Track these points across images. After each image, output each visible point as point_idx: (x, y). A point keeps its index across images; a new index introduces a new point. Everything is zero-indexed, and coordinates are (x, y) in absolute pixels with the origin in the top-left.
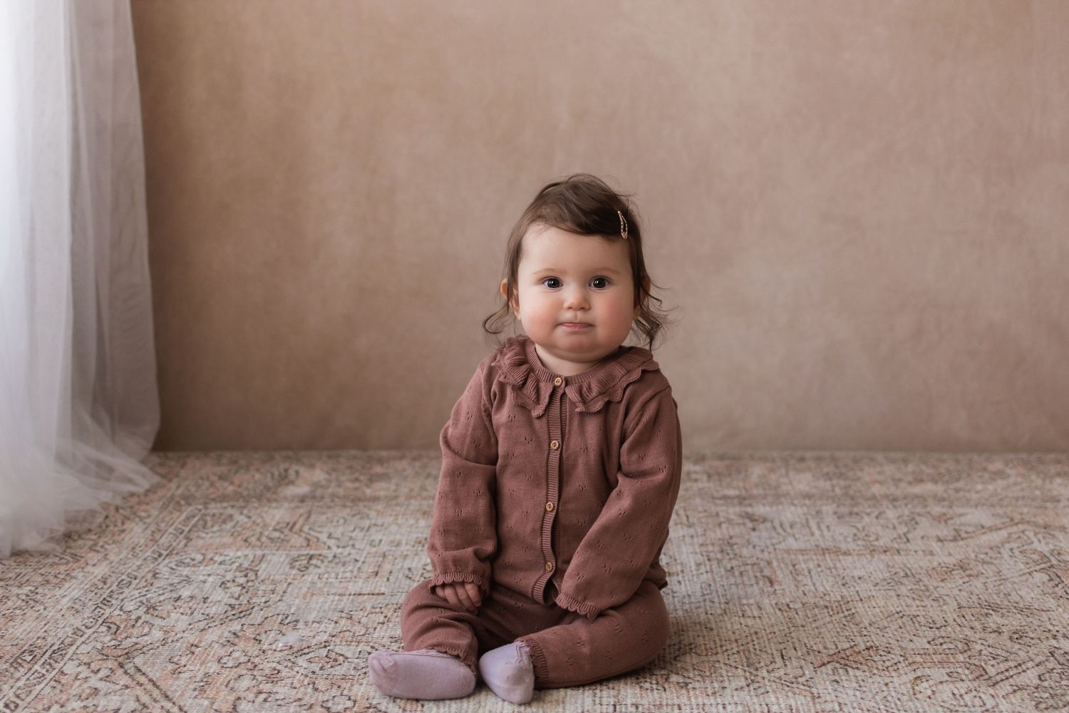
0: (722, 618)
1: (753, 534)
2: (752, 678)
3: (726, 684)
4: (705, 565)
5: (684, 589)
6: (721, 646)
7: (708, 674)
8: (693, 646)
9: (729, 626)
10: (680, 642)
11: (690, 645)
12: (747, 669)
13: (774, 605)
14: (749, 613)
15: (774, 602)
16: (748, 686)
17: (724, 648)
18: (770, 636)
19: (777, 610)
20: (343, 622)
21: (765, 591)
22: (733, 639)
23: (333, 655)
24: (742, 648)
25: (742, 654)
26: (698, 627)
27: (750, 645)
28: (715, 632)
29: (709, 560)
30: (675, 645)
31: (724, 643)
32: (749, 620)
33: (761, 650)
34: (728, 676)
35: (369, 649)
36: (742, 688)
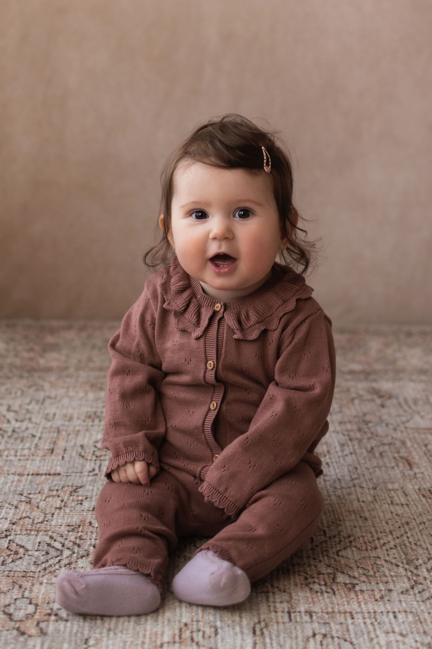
0: (373, 506)
1: (384, 411)
2: (415, 578)
3: (391, 586)
4: (348, 446)
5: (333, 473)
6: (379, 539)
7: (371, 573)
8: (352, 539)
9: (381, 515)
10: (339, 532)
11: (349, 537)
12: (407, 567)
13: (417, 491)
14: (396, 500)
15: (416, 487)
16: (412, 588)
17: (382, 542)
18: (421, 527)
19: (421, 496)
20: (22, 507)
21: (406, 474)
22: (388, 530)
23: (14, 547)
24: (397, 541)
25: (399, 548)
26: (353, 517)
27: (405, 538)
28: (370, 522)
29: (351, 440)
30: (334, 537)
31: (380, 535)
32: (398, 508)
33: (416, 544)
34: (392, 576)
35: (47, 539)
36: (407, 591)
